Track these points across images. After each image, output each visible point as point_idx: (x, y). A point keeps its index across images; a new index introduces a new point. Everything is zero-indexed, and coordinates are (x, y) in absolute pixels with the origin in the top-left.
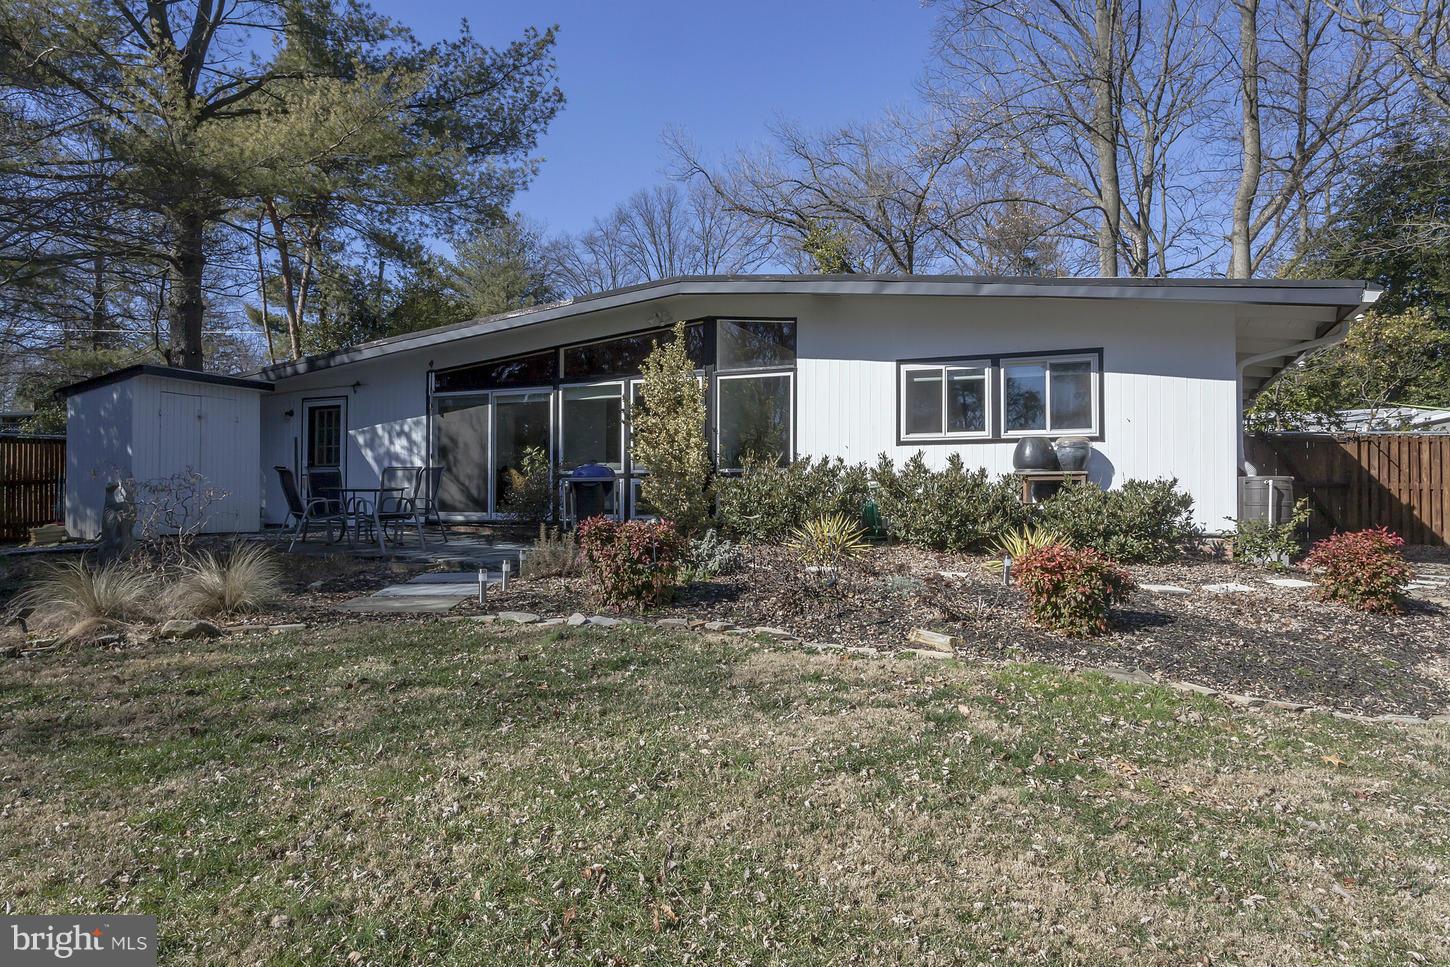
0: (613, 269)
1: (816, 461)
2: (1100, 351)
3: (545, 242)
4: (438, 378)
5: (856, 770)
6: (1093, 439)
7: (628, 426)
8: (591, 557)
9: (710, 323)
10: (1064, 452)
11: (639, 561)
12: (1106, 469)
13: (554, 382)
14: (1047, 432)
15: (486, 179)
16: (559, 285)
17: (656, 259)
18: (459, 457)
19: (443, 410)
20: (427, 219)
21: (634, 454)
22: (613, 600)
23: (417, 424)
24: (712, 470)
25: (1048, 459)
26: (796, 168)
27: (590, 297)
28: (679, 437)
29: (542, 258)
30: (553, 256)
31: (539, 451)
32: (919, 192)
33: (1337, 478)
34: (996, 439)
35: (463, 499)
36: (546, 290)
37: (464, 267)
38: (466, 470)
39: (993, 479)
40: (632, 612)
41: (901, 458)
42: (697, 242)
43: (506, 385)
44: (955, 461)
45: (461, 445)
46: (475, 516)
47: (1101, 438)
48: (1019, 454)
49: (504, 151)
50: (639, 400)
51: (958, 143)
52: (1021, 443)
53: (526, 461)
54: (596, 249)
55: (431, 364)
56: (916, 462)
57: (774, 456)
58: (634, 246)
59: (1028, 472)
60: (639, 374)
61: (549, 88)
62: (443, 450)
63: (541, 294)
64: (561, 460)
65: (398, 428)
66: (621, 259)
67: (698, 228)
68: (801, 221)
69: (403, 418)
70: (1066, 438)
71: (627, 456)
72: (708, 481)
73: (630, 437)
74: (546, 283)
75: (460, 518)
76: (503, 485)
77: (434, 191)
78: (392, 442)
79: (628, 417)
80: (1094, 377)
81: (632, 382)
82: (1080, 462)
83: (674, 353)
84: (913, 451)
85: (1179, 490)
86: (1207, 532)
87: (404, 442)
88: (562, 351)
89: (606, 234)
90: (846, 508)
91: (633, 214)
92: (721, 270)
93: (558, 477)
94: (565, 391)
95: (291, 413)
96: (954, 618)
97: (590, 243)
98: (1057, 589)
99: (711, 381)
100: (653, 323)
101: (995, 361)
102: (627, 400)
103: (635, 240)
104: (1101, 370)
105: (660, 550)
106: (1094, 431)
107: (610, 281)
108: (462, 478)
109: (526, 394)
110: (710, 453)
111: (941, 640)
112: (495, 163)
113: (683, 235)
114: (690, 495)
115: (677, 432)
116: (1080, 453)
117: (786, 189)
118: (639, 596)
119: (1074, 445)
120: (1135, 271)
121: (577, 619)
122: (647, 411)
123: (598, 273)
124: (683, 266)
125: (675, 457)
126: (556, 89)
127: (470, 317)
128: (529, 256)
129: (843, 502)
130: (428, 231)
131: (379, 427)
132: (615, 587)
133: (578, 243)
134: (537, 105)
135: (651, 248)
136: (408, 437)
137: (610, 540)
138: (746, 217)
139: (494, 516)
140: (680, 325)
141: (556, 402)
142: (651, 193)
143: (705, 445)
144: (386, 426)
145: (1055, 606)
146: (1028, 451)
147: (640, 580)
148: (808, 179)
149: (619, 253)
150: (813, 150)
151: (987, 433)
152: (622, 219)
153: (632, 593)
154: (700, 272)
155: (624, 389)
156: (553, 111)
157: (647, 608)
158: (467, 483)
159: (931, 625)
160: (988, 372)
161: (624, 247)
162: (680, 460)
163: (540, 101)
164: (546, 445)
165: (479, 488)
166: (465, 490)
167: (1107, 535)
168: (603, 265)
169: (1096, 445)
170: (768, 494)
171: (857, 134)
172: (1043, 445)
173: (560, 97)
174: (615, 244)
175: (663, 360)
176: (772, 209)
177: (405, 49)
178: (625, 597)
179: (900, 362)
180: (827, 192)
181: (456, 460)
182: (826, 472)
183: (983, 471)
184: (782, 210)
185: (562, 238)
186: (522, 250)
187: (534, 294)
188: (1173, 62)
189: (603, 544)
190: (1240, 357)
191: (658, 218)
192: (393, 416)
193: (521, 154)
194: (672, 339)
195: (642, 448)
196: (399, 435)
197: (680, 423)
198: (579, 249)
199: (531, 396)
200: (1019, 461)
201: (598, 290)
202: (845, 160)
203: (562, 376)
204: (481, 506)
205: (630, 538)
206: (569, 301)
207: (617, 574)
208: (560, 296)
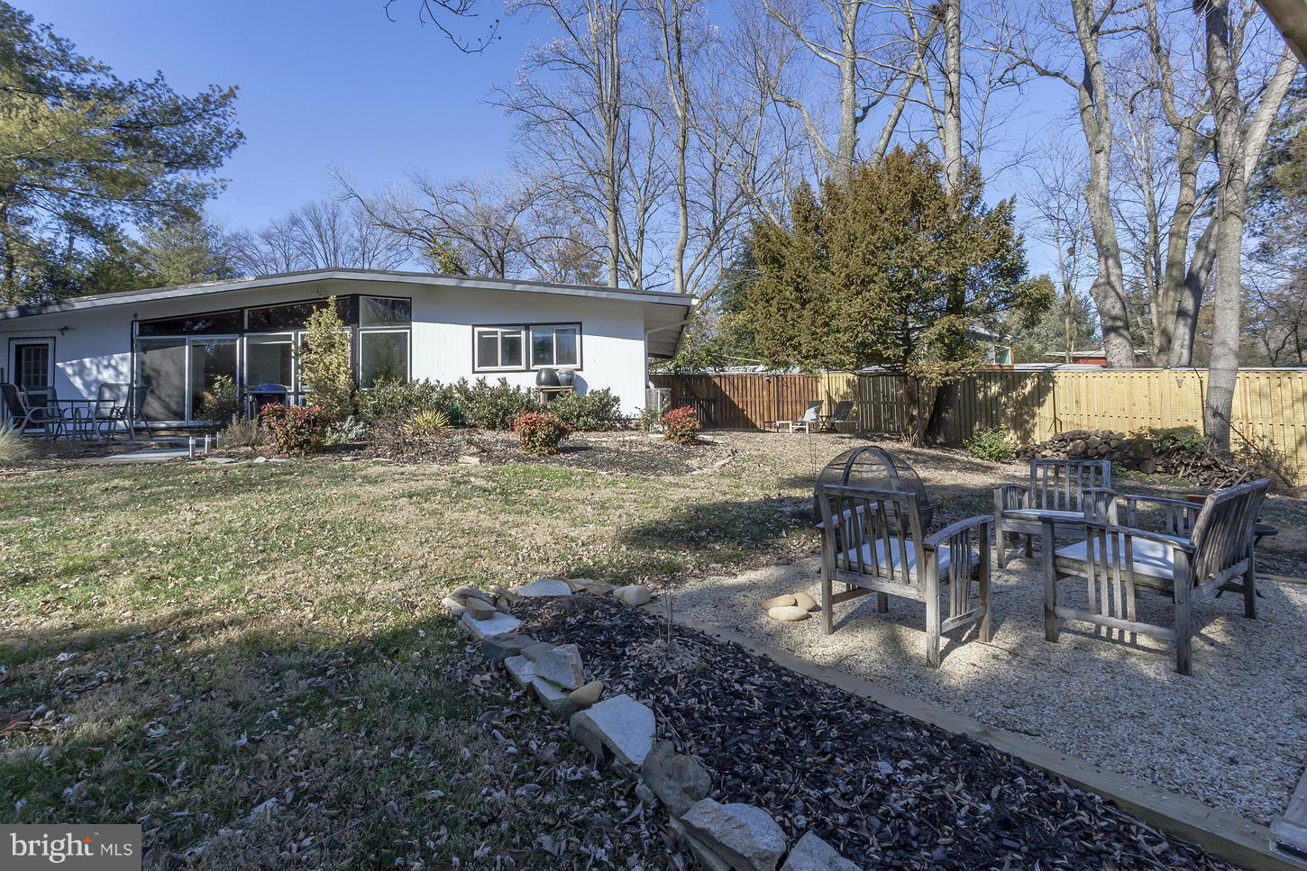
0: (287, 258)
1: (421, 382)
2: (580, 324)
3: (226, 233)
4: (141, 326)
5: (411, 497)
6: (577, 370)
7: (297, 360)
8: (270, 427)
9: (355, 298)
10: (561, 376)
11: (302, 427)
12: (584, 385)
13: (241, 333)
14: (554, 366)
15: (182, 188)
16: (239, 267)
17: (323, 254)
18: (162, 382)
19: (144, 350)
20: (128, 210)
21: (300, 379)
22: (285, 450)
23: (123, 359)
24: (356, 386)
25: (553, 380)
26: (426, 202)
27: (267, 277)
28: (332, 367)
29: (224, 245)
30: (234, 244)
31: (228, 378)
32: (507, 227)
33: (711, 397)
34: (528, 370)
35: (163, 411)
36: (228, 270)
37: (150, 247)
38: (165, 391)
39: (523, 391)
40: (297, 456)
41: (472, 382)
42: (356, 244)
43: (199, 332)
44: (504, 382)
45: (163, 374)
46: (174, 423)
47: (581, 369)
48: (539, 377)
49: (195, 167)
50: (305, 345)
51: (528, 201)
52: (540, 372)
53: (217, 385)
54: (273, 242)
55: (136, 315)
56: (481, 383)
57: (396, 380)
58: (305, 243)
59: (543, 387)
60: (304, 328)
61: (231, 129)
62: (145, 383)
63: (223, 272)
64: (245, 382)
65: (105, 363)
66: (293, 252)
67: (357, 234)
68: (429, 237)
69: (111, 354)
70: (562, 369)
71: (296, 379)
72: (353, 395)
73: (297, 367)
74: (228, 265)
75: (163, 425)
76: (197, 401)
77: (132, 189)
78: (99, 372)
79: (296, 354)
80: (578, 337)
81: (300, 333)
82: (570, 382)
83: (329, 315)
84: (481, 376)
85: (613, 394)
86: (629, 416)
87: (111, 372)
88: (246, 312)
89: (281, 232)
90: (439, 407)
91: (304, 220)
92: (374, 266)
93: (243, 396)
94: (248, 338)
96: (484, 451)
97: (267, 237)
98: (533, 433)
99: (355, 333)
100: (315, 296)
101: (527, 327)
102: (296, 343)
103: (306, 239)
104: (581, 334)
105: (315, 421)
106: (578, 366)
107: (284, 267)
108: (163, 396)
109: (216, 339)
110: (354, 376)
111: (475, 460)
112: (188, 176)
113: (345, 238)
114: (340, 402)
115: (331, 364)
116: (569, 377)
117: (418, 215)
118: (301, 448)
119: (566, 373)
120: (635, 285)
121: (261, 460)
122: (310, 351)
123: (274, 260)
124: (345, 260)
125: (330, 380)
126: (238, 130)
127: (161, 285)
128: (212, 243)
129: (437, 403)
130: (129, 218)
131: (87, 361)
132: (286, 443)
133: (256, 237)
134: (223, 139)
135: (319, 246)
136: (115, 368)
137: (282, 416)
138: (387, 231)
139: (191, 423)
140: (333, 298)
141: (241, 346)
142: (318, 205)
143: (350, 372)
144: (95, 361)
145: (533, 442)
146: (543, 376)
147: (301, 439)
148: (434, 210)
149: (292, 246)
150: (437, 192)
151: (523, 367)
152: (295, 222)
153: (296, 446)
154: (358, 266)
155: (294, 337)
156: (235, 145)
157: (306, 454)
158: (167, 400)
159: (472, 455)
160: (523, 333)
161: (296, 243)
162: (333, 381)
163: (224, 137)
164: (233, 374)
165: (178, 403)
166: (167, 407)
167: (578, 417)
168: (278, 254)
169: (578, 373)
170: (391, 400)
171: (469, 185)
172: (551, 373)
173: (241, 135)
174: (288, 240)
175: (321, 319)
176: (407, 227)
177: (105, 82)
178: (292, 448)
179: (474, 326)
180: (449, 221)
181: (159, 385)
182: (428, 387)
183: (518, 386)
184: (414, 229)
185: (242, 232)
186: (205, 237)
187: (217, 272)
188: (653, 166)
189: (278, 418)
190: (646, 330)
191: (324, 223)
192: (102, 351)
193: (210, 170)
194: (326, 305)
195: (307, 374)
196: (106, 367)
197: (332, 359)
198: (257, 241)
199: (219, 340)
200: (539, 382)
201: (274, 272)
202: (460, 200)
203: (246, 327)
204: (180, 416)
205: (296, 415)
206: (252, 278)
207: (287, 435)
208: (241, 275)
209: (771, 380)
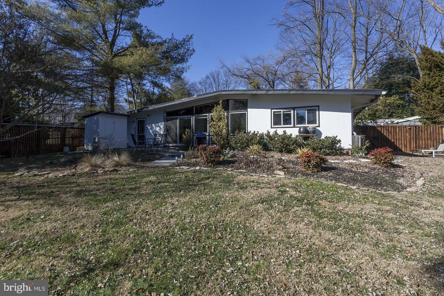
0: (206, 89)
1: (252, 132)
2: (319, 106)
3: (190, 83)
4: (166, 114)
5: (263, 203)
6: (317, 127)
7: (209, 124)
8: (201, 154)
9: (228, 101)
10: (310, 130)
11: (212, 155)
12: (320, 134)
13: (193, 115)
14: (306, 125)
15: (178, 69)
16: (193, 93)
17: (215, 87)
19: (167, 121)
20: (164, 78)
21: (210, 131)
22: (206, 164)
23: (162, 124)
24: (228, 134)
25: (306, 131)
26: (247, 65)
27: (200, 95)
28: (221, 127)
29: (190, 86)
30: (192, 86)
32: (276, 70)
33: (376, 136)
34: (294, 127)
35: (172, 141)
36: (191, 94)
37: (172, 89)
38: (173, 134)
39: (293, 136)
40: (210, 167)
41: (272, 132)
42: (225, 83)
43: (182, 115)
44: (285, 132)
45: (171, 129)
46: (174, 145)
47: (319, 126)
48: (300, 130)
49: (181, 63)
50: (212, 118)
51: (284, 59)
52: (300, 128)
53: (186, 132)
54: (202, 84)
55: (165, 110)
56: (276, 132)
57: (243, 131)
58: (210, 84)
59: (302, 134)
60: (212, 112)
61: (191, 49)
62: (167, 130)
63: (189, 95)
64: (194, 132)
65: (157, 125)
66: (207, 87)
67: (225, 79)
68: (248, 77)
69: (158, 123)
70: (311, 126)
72: (228, 137)
73: (209, 127)
74: (190, 92)
75: (171, 145)
76: (181, 137)
77: (165, 72)
78: (156, 128)
79: (209, 122)
80: (317, 112)
81: (210, 114)
82: (314, 132)
83: (219, 107)
84: (275, 129)
85: (338, 138)
86: (345, 148)
88: (194, 107)
89: (204, 81)
90: (259, 143)
91: (210, 76)
92: (230, 89)
93: (193, 136)
94: (195, 116)
95: (134, 122)
96: (285, 168)
97: (200, 83)
98: (309, 161)
99: (228, 114)
100: (215, 101)
101: (294, 109)
102: (209, 118)
103: (210, 82)
104: (319, 111)
105: (217, 152)
106: (317, 125)
107: (205, 91)
108: (172, 136)
109: (186, 117)
110: (228, 130)
111: (282, 173)
112: (179, 66)
113: (221, 81)
114: (223, 140)
115: (220, 125)
116: (314, 130)
117: (245, 70)
118: (212, 163)
119: (313, 128)
120: (327, 88)
121: (198, 168)
122: (214, 121)
123: (202, 90)
124: (221, 88)
125: (220, 131)
126: (193, 49)
127: (173, 100)
128: (187, 86)
129: (259, 141)
130: (164, 81)
131: (153, 125)
132: (206, 161)
133: (197, 83)
134: (189, 52)
135: (214, 84)
136: (160, 127)
137: (205, 150)
138: (236, 77)
139: (180, 145)
140: (221, 101)
141: (193, 119)
142: (214, 72)
143: (227, 128)
144: (155, 124)
145: (309, 165)
146: (302, 130)
147: (212, 159)
148: (250, 68)
149: (207, 85)
150: (251, 61)
151: (292, 125)
152: (208, 77)
154: (225, 89)
155: (208, 116)
156: (192, 54)
157: (214, 165)
159: (279, 170)
160: (292, 111)
162: (221, 132)
164: (190, 129)
165: (175, 138)
166: (172, 139)
167: (321, 149)
168: (203, 88)
169: (318, 128)
170: (241, 140)
171: (261, 57)
172: (305, 128)
173: (194, 51)
174: (206, 83)
175: (217, 109)
176: (241, 75)
177: (159, 40)
178: (209, 163)
179: (272, 109)
180: (254, 71)
181: (170, 132)
182: (254, 134)
183: (291, 134)
184: (244, 75)
185: (194, 82)
186: (185, 85)
187: (188, 95)
188: (335, 39)
189: (204, 151)
190: (352, 107)
191: (216, 77)
192: (156, 122)
193: (185, 63)
194: (219, 104)
195: (213, 129)
196: (158, 127)
197: (221, 124)
198: (198, 84)
199: (187, 118)
200: (300, 132)
201: (202, 94)
202: (259, 63)
203: (194, 113)
204: (176, 142)
205: (210, 150)
206: (196, 96)
207: (207, 158)
208: (194, 95)
209: (412, 128)
